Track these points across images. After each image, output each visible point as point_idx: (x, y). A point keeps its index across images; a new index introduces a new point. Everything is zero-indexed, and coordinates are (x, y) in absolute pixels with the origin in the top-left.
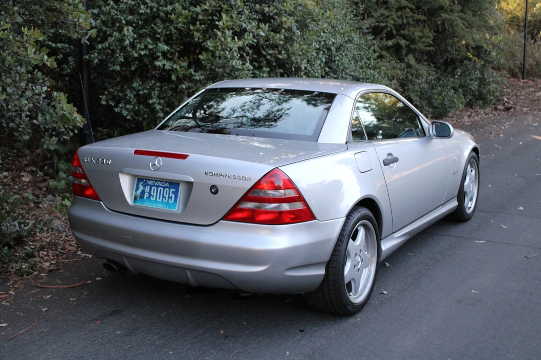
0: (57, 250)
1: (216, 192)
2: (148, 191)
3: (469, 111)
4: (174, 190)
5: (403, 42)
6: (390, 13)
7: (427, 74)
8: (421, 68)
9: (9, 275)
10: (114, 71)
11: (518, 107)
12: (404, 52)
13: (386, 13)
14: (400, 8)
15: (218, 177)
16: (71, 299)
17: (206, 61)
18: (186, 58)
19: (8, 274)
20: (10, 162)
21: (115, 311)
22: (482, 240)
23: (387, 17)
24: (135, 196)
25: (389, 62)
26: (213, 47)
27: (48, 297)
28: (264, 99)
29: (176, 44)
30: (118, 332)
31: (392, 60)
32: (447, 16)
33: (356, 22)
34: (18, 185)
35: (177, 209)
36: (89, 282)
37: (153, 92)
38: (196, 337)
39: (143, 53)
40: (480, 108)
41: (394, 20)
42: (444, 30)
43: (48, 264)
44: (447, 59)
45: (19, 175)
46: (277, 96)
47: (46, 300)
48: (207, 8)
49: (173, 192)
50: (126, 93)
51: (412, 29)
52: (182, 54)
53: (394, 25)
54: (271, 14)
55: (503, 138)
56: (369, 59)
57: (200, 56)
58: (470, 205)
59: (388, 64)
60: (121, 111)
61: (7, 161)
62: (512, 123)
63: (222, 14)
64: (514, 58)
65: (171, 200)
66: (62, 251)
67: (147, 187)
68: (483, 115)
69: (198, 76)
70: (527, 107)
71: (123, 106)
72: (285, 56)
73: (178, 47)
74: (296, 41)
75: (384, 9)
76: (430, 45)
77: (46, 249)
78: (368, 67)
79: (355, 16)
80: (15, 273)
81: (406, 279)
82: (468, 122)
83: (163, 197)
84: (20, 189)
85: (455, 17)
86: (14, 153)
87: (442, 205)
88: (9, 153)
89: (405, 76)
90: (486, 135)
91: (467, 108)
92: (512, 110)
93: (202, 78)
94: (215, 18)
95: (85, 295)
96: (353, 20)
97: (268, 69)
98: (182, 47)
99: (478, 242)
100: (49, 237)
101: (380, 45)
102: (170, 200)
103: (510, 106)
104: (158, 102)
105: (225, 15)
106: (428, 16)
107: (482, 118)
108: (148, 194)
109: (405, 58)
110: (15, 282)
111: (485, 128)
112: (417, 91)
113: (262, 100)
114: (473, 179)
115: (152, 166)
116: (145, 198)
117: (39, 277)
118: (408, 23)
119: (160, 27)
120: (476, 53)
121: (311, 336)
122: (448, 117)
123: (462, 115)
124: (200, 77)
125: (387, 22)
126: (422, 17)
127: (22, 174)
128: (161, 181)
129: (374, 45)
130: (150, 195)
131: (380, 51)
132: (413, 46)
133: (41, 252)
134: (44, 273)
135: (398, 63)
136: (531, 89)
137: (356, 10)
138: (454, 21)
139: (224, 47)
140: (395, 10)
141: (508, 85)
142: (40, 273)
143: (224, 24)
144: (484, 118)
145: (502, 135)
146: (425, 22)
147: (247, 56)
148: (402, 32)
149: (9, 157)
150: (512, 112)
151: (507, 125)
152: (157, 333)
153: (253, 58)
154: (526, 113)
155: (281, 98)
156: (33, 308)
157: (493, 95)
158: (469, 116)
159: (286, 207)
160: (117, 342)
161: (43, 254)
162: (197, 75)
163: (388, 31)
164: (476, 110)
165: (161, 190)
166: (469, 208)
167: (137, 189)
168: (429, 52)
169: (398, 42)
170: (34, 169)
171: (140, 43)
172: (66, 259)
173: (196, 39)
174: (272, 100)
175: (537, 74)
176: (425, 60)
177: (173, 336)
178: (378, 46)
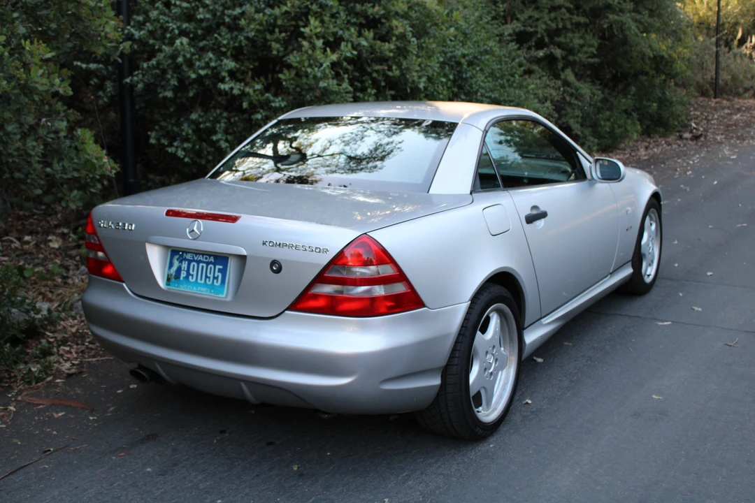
0: (84, 344)
1: (279, 271)
2: (186, 269)
3: (646, 141)
4: (221, 267)
5: (558, 52)
6: (541, 15)
7: (590, 94)
8: (581, 86)
9: (13, 382)
10: (165, 98)
11: (710, 136)
12: (560, 65)
13: (536, 15)
14: (554, 9)
15: (281, 249)
16: (91, 418)
17: (288, 82)
18: (262, 79)
19: (12, 380)
20: (36, 222)
21: (148, 436)
22: (667, 321)
23: (538, 20)
24: (168, 275)
25: (540, 78)
26: (297, 62)
27: (60, 415)
28: (369, 131)
29: (249, 59)
30: (149, 470)
31: (543, 76)
32: (616, 17)
33: (496, 26)
34: (43, 254)
35: (225, 294)
36: (119, 391)
37: (218, 125)
38: (257, 476)
39: (202, 72)
40: (660, 137)
41: (545, 23)
42: (612, 35)
43: (68, 365)
44: (617, 72)
45: (46, 239)
46: (386, 126)
47: (57, 419)
48: (288, 9)
49: (220, 271)
50: (183, 127)
51: (570, 35)
52: (257, 74)
53: (546, 30)
54: (377, 17)
55: (692, 176)
56: (513, 76)
57: (281, 76)
58: (649, 271)
59: (538, 82)
60: (176, 151)
61: (32, 220)
62: (702, 155)
63: (310, 17)
64: (704, 71)
65: (217, 282)
66: (90, 346)
67: (184, 262)
68: (665, 146)
69: (278, 102)
70: (722, 134)
71: (179, 144)
72: (397, 73)
73: (251, 64)
74: (412, 52)
75: (534, 10)
76: (594, 56)
77: (69, 343)
78: (511, 86)
79: (494, 18)
80: (23, 379)
81: (561, 381)
82: (645, 155)
83: (206, 277)
84: (45, 259)
85: (627, 18)
86: (42, 210)
87: (611, 274)
88: (35, 211)
89: (562, 96)
90: (670, 172)
91: (644, 137)
92: (702, 139)
93: (283, 105)
94: (301, 23)
95: (112, 412)
96: (492, 25)
97: (374, 91)
98: (257, 64)
99: (661, 324)
100: (76, 325)
101: (527, 56)
102: (215, 281)
103: (700, 133)
104: (224, 138)
105: (314, 18)
106: (590, 18)
107: (664, 150)
108: (185, 273)
109: (561, 73)
110: (20, 392)
111: (667, 163)
112: (578, 117)
113: (366, 131)
114: (653, 235)
115: (189, 233)
116: (181, 278)
117: (53, 384)
118: (565, 28)
119: (226, 37)
120: (654, 66)
121: (422, 474)
122: (619, 149)
123: (637, 147)
124: (281, 103)
125: (536, 26)
126: (583, 20)
127: (50, 238)
128: (203, 255)
129: (519, 56)
130: (188, 274)
131: (528, 65)
132: (571, 58)
133: (62, 347)
134: (60, 379)
135: (552, 79)
136: (727, 111)
137: (495, 10)
138: (626, 24)
139: (312, 62)
140: (546, 11)
141: (696, 106)
142: (55, 378)
143: (311, 30)
144: (666, 150)
145: (690, 172)
146: (586, 25)
147: (344, 74)
148: (557, 39)
149: (34, 215)
150: (702, 141)
151: (696, 159)
152: (203, 471)
153: (354, 76)
154: (721, 143)
155: (392, 129)
156: (37, 432)
157: (678, 120)
158: (647, 148)
159: (379, 291)
160: (145, 485)
161: (64, 350)
162: (277, 100)
163: (539, 38)
164: (655, 139)
165: (203, 267)
166: (649, 276)
167: (171, 265)
168: (592, 65)
169: (551, 53)
170: (66, 231)
171: (199, 60)
172: (94, 357)
173: (275, 52)
174: (380, 132)
175: (734, 91)
176: (588, 76)
177: (226, 474)
178: (525, 58)
